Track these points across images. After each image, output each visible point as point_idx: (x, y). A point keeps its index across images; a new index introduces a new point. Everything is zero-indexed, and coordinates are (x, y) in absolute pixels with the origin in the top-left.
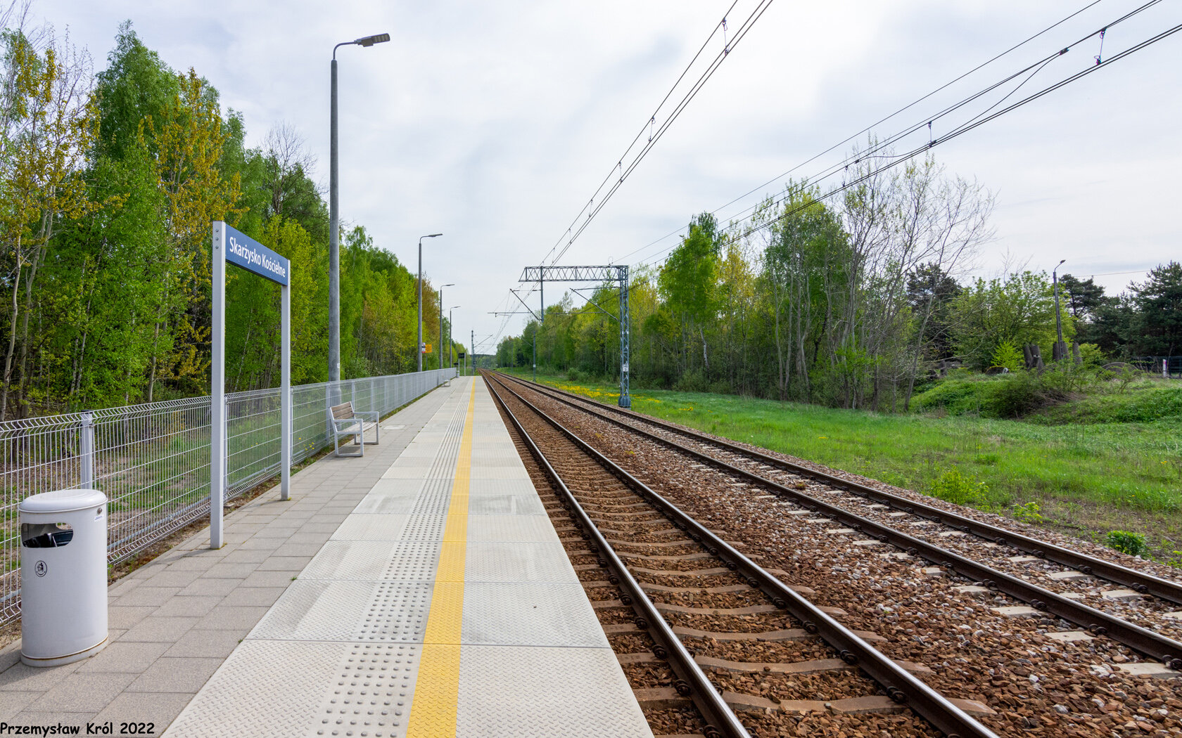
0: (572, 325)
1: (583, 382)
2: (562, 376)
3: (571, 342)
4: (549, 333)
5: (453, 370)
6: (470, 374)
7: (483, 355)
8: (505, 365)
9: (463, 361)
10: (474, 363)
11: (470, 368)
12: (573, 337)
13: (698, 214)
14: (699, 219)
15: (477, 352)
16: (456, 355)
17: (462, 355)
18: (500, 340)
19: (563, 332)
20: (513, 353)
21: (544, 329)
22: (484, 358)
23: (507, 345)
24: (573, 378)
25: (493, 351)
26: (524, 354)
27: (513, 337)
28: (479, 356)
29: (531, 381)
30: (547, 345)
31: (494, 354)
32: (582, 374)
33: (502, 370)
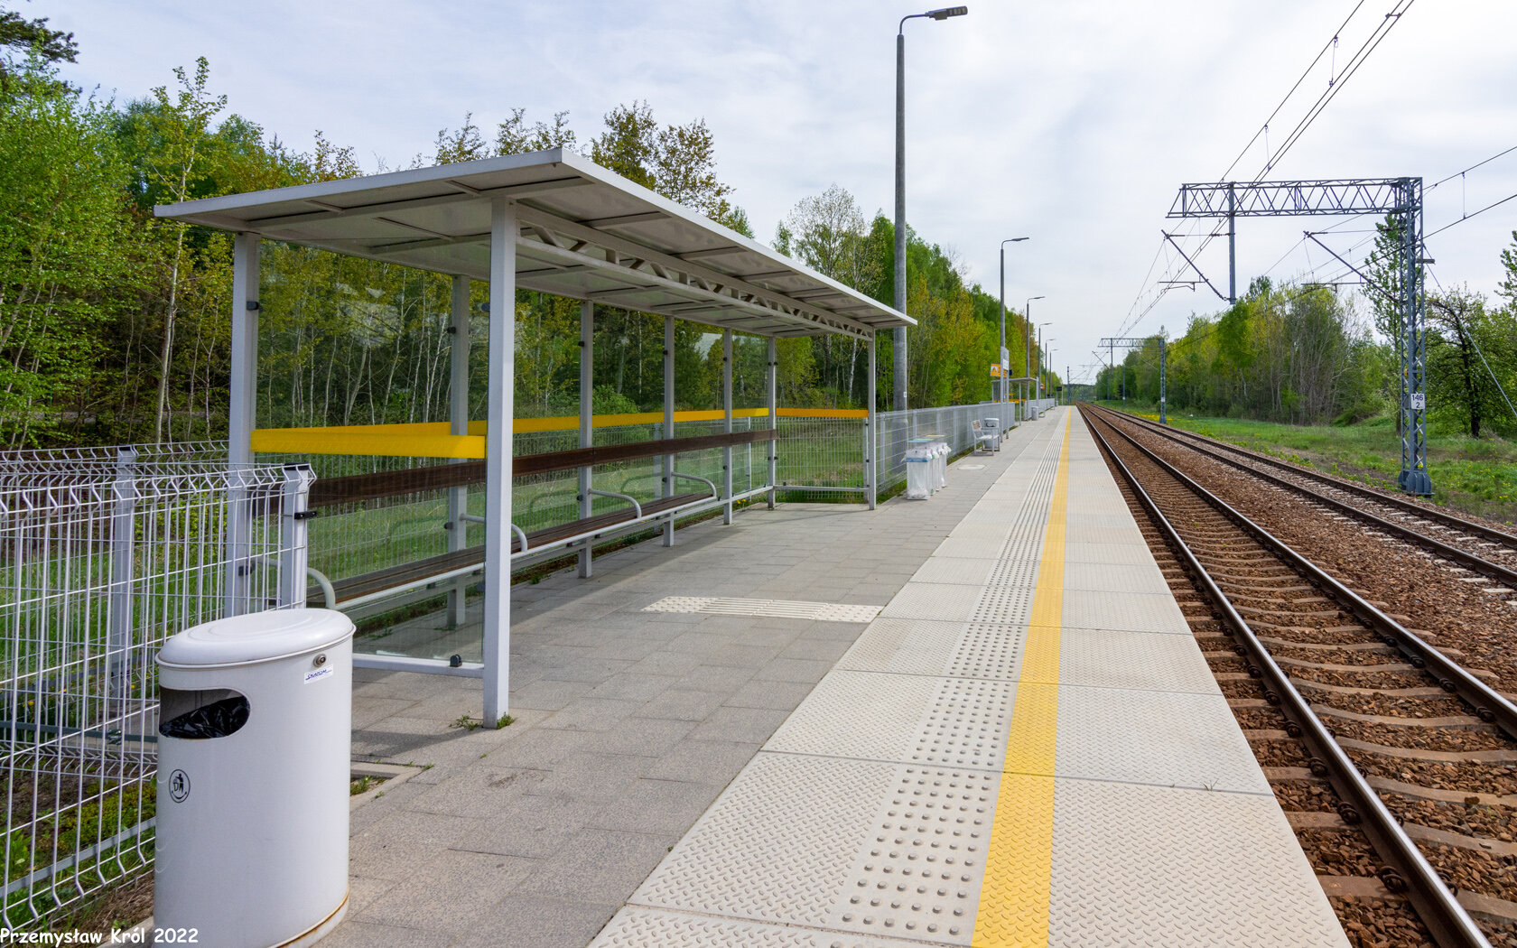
6: (1067, 404)
7: (1080, 385)
8: (1106, 398)
9: (1059, 392)
10: (1069, 394)
11: (1065, 399)
13: (1257, 276)
17: (1058, 387)
20: (1114, 383)
23: (1107, 375)
25: (1092, 381)
26: (1125, 385)
28: (1075, 386)
30: (1145, 377)
33: (1101, 403)
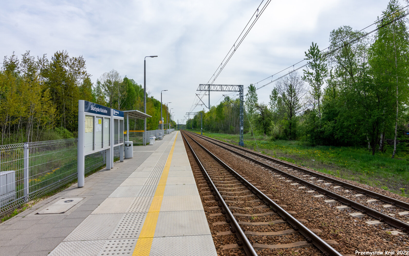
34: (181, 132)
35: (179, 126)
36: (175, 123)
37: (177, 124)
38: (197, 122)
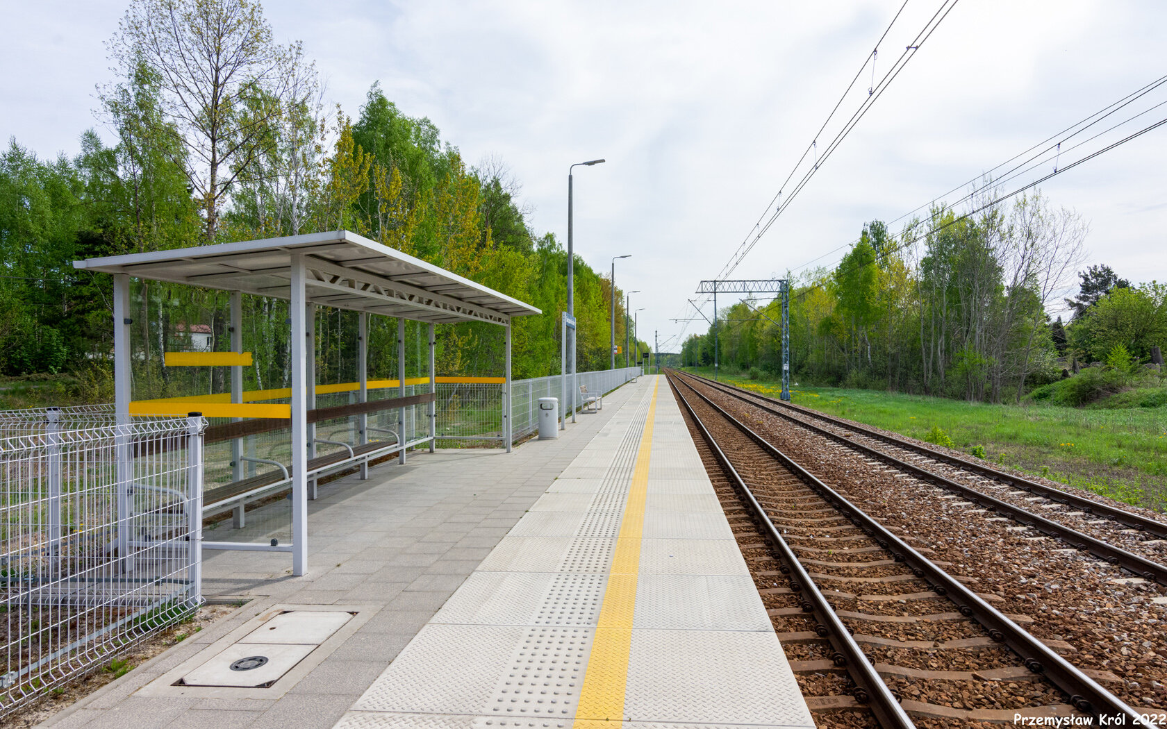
0: (755, 324)
1: (763, 380)
2: (745, 375)
3: (754, 342)
4: (733, 332)
5: (638, 369)
6: (655, 372)
7: (667, 354)
8: (691, 365)
9: (646, 359)
10: (658, 362)
11: (654, 367)
12: (756, 336)
13: (869, 222)
14: (871, 227)
15: (661, 350)
16: (638, 353)
17: (646, 355)
18: (684, 338)
19: (747, 331)
20: (698, 351)
21: (729, 328)
22: (669, 356)
23: (692, 344)
24: (754, 378)
25: (678, 350)
26: (709, 353)
27: (698, 335)
28: (663, 354)
29: (713, 380)
30: (731, 344)
31: (679, 353)
32: (762, 373)
33: (686, 369)
34: (667, 377)
35: (661, 357)
36: (649, 349)
37: (654, 351)
38: (724, 344)
